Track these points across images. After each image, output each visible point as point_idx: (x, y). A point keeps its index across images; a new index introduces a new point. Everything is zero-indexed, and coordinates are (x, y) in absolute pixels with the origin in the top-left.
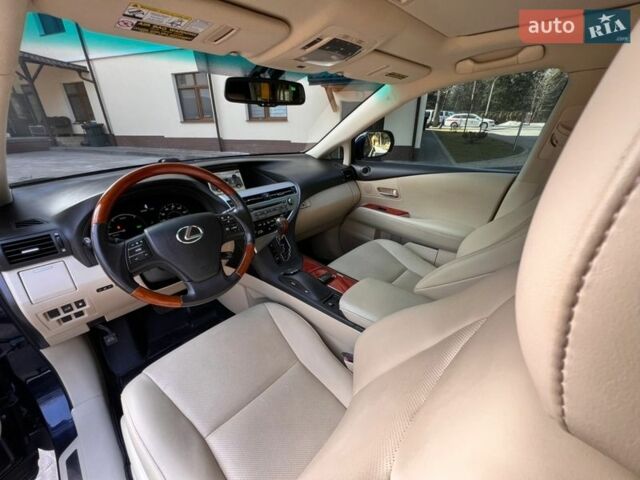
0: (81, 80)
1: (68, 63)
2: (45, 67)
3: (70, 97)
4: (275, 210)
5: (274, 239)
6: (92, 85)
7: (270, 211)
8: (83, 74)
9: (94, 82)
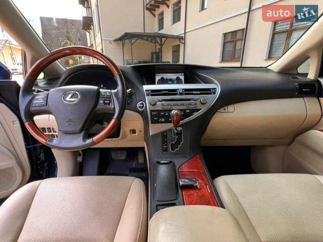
0: (179, 43)
1: (177, 36)
2: (168, 39)
3: (173, 52)
4: (183, 105)
5: (170, 130)
6: (183, 45)
7: (177, 105)
8: (181, 40)
9: (184, 44)
